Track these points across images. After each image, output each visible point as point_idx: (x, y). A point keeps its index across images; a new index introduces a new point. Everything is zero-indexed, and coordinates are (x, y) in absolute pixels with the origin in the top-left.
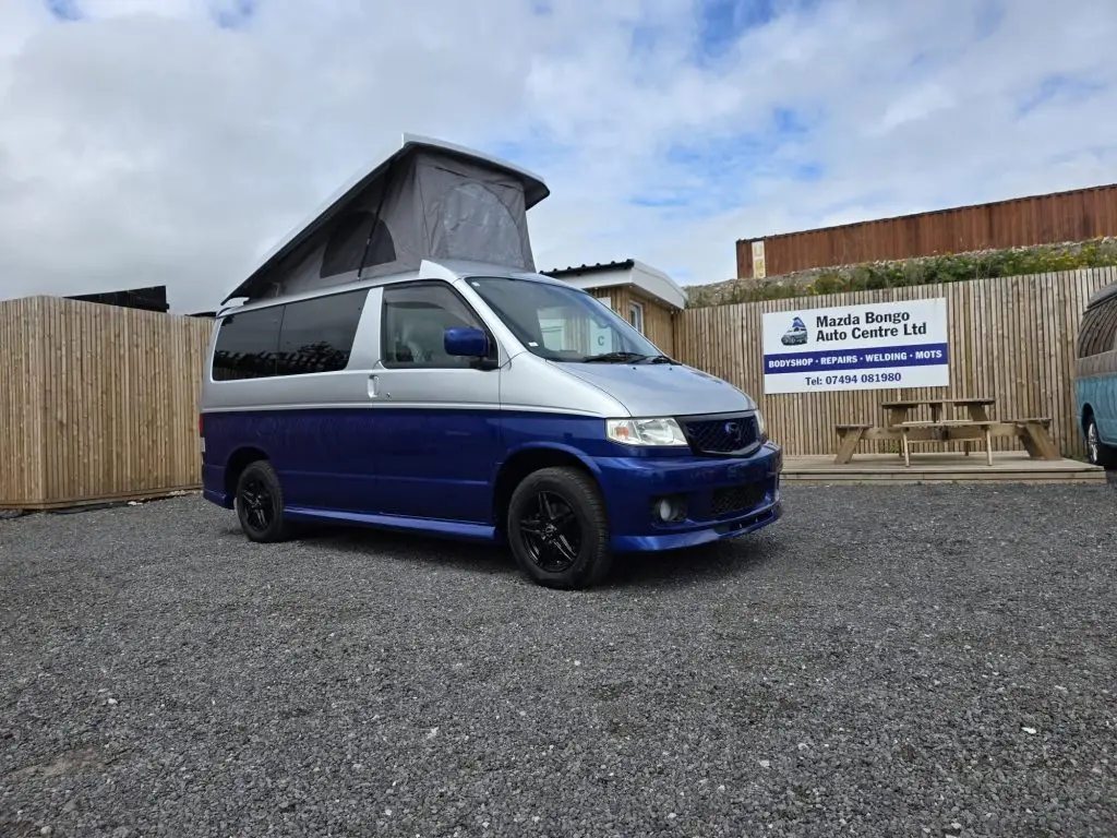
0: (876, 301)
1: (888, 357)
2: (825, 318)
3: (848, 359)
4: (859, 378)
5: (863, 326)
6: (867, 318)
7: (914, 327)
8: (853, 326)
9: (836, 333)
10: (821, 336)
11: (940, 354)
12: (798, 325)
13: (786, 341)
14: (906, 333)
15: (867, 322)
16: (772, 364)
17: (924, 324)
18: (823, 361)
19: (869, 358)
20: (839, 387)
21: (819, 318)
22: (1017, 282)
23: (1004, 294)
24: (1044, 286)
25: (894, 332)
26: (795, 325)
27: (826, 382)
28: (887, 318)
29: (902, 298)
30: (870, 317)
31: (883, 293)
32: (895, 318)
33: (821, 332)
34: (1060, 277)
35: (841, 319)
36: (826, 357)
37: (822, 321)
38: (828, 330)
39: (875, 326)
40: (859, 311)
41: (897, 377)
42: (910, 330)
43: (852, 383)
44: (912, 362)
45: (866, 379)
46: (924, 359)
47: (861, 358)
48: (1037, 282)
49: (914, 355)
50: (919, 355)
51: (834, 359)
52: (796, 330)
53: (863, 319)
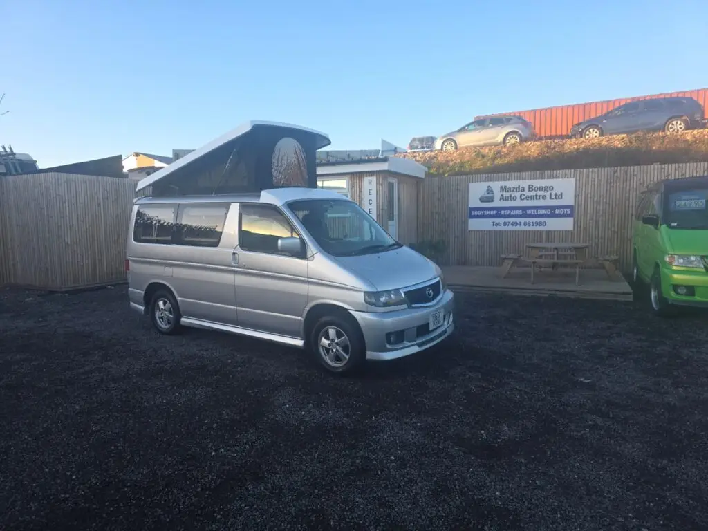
0: (535, 178)
1: (540, 212)
2: (505, 187)
3: (517, 212)
4: (522, 223)
5: (527, 193)
6: (529, 188)
7: (556, 195)
8: (520, 193)
9: (511, 196)
10: (502, 198)
11: (569, 211)
12: (489, 190)
13: (482, 200)
14: (551, 198)
15: (529, 191)
16: (473, 213)
17: (562, 194)
18: (503, 212)
19: (529, 212)
20: (511, 228)
21: (501, 187)
22: (617, 171)
23: (609, 177)
24: (632, 173)
25: (544, 197)
26: (488, 190)
27: (504, 225)
28: (541, 188)
29: (549, 177)
30: (531, 188)
31: (540, 174)
32: (545, 189)
33: (502, 195)
34: (642, 169)
35: (514, 188)
36: (504, 210)
37: (503, 189)
38: (506, 194)
39: (533, 193)
40: (525, 184)
41: (544, 224)
42: (553, 197)
43: (518, 226)
44: (553, 215)
45: (526, 224)
46: (560, 214)
47: (524, 212)
48: (629, 171)
49: (555, 212)
50: (557, 212)
51: (509, 212)
52: (488, 193)
53: (527, 189)
